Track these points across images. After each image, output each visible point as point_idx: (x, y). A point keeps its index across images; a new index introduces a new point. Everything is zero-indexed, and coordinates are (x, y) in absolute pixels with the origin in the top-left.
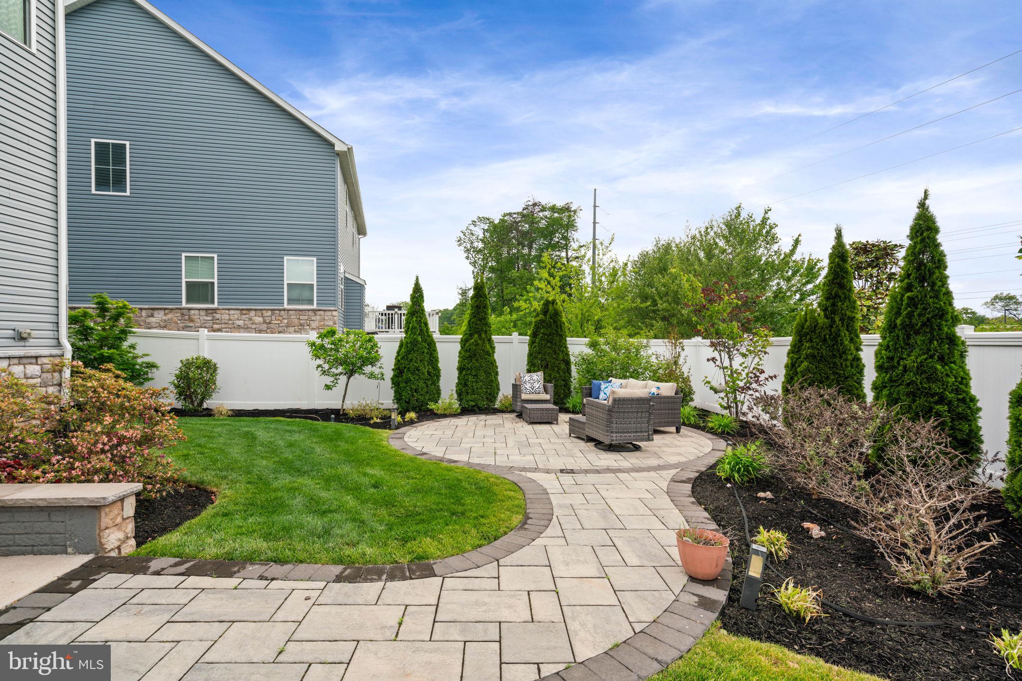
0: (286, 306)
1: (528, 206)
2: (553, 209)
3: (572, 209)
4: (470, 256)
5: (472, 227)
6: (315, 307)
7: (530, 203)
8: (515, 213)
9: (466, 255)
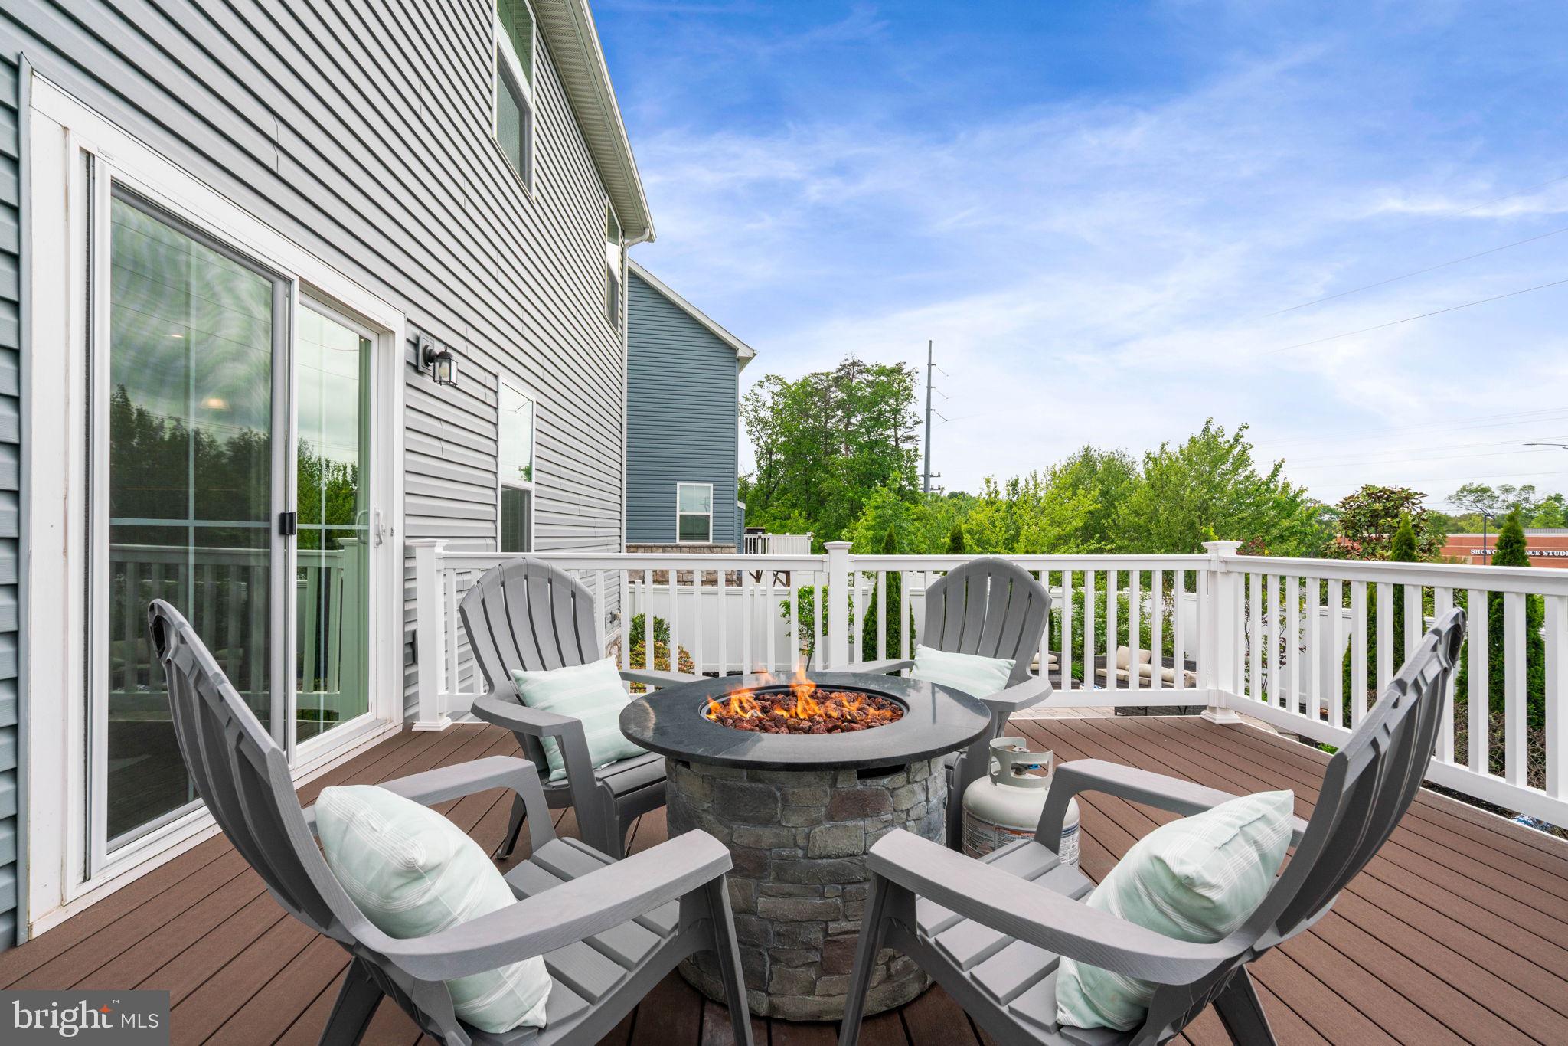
0: (678, 542)
1: (845, 366)
2: (882, 371)
3: (905, 371)
4: (754, 429)
5: (757, 390)
6: (711, 542)
7: (848, 363)
8: (823, 374)
9: (748, 428)
